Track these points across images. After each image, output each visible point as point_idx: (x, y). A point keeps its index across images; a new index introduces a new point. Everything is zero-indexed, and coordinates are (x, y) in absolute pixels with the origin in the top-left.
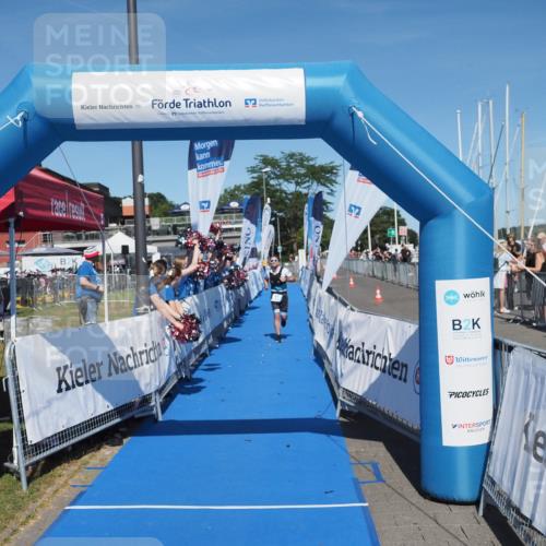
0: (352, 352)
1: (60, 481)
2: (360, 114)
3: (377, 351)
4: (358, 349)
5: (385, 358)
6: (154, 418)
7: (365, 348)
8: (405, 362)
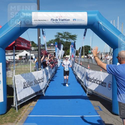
0: (91, 80)
1: (25, 110)
2: (101, 23)
3: (97, 80)
4: (92, 79)
5: (100, 81)
6: (43, 95)
7: (94, 79)
8: (105, 82)
